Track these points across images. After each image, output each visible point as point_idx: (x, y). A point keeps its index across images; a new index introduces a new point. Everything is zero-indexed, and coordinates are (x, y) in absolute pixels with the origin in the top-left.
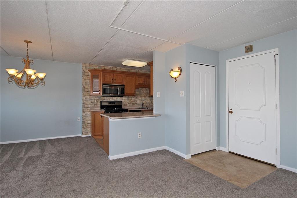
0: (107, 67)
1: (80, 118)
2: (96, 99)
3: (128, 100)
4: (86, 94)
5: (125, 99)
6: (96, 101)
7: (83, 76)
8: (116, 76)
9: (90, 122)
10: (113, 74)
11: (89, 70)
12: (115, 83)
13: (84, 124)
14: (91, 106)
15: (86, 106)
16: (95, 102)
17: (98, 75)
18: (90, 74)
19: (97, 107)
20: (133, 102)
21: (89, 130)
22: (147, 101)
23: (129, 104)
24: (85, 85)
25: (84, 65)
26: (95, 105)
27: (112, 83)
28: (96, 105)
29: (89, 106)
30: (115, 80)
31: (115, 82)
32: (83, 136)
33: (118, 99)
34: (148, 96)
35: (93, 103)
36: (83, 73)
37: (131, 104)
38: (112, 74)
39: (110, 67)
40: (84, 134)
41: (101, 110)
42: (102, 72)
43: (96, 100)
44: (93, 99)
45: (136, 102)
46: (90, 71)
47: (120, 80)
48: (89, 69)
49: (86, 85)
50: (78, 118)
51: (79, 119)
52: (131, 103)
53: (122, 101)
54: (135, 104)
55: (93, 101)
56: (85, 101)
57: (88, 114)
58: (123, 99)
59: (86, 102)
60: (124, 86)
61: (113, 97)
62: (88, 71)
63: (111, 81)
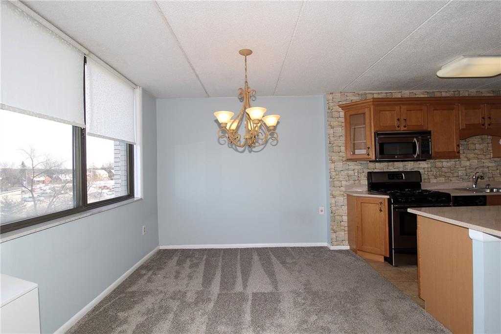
0: (379, 94)
1: (323, 209)
2: (356, 167)
3: (434, 170)
4: (336, 158)
5: (426, 166)
6: (358, 172)
7: (328, 121)
8: (407, 110)
9: (345, 218)
10: (399, 107)
11: (340, 106)
12: (405, 129)
13: (335, 221)
14: (348, 183)
15: (337, 183)
16: (356, 174)
17: (364, 113)
18: (342, 114)
19: (360, 185)
20: (448, 174)
21: (343, 235)
22: (486, 170)
23: (436, 177)
24: (332, 139)
25: (330, 97)
26: (356, 180)
27: (397, 129)
28: (357, 182)
29: (344, 183)
30: (405, 120)
31: (405, 127)
32: (332, 248)
33: (406, 167)
34: (488, 156)
35: (351, 176)
36: (328, 113)
37: (443, 179)
38: (397, 108)
39: (386, 93)
40: (335, 243)
41: (369, 194)
42: (373, 104)
43: (356, 171)
44: (350, 168)
45: (456, 174)
46: (343, 107)
47: (416, 120)
48: (340, 103)
49: (336, 138)
50: (320, 208)
51: (322, 211)
52: (441, 176)
53: (419, 171)
54: (453, 179)
55: (351, 173)
56: (334, 173)
57: (342, 200)
58: (422, 166)
59: (337, 175)
60: (429, 133)
61: (395, 163)
62: (338, 107)
63: (396, 123)
